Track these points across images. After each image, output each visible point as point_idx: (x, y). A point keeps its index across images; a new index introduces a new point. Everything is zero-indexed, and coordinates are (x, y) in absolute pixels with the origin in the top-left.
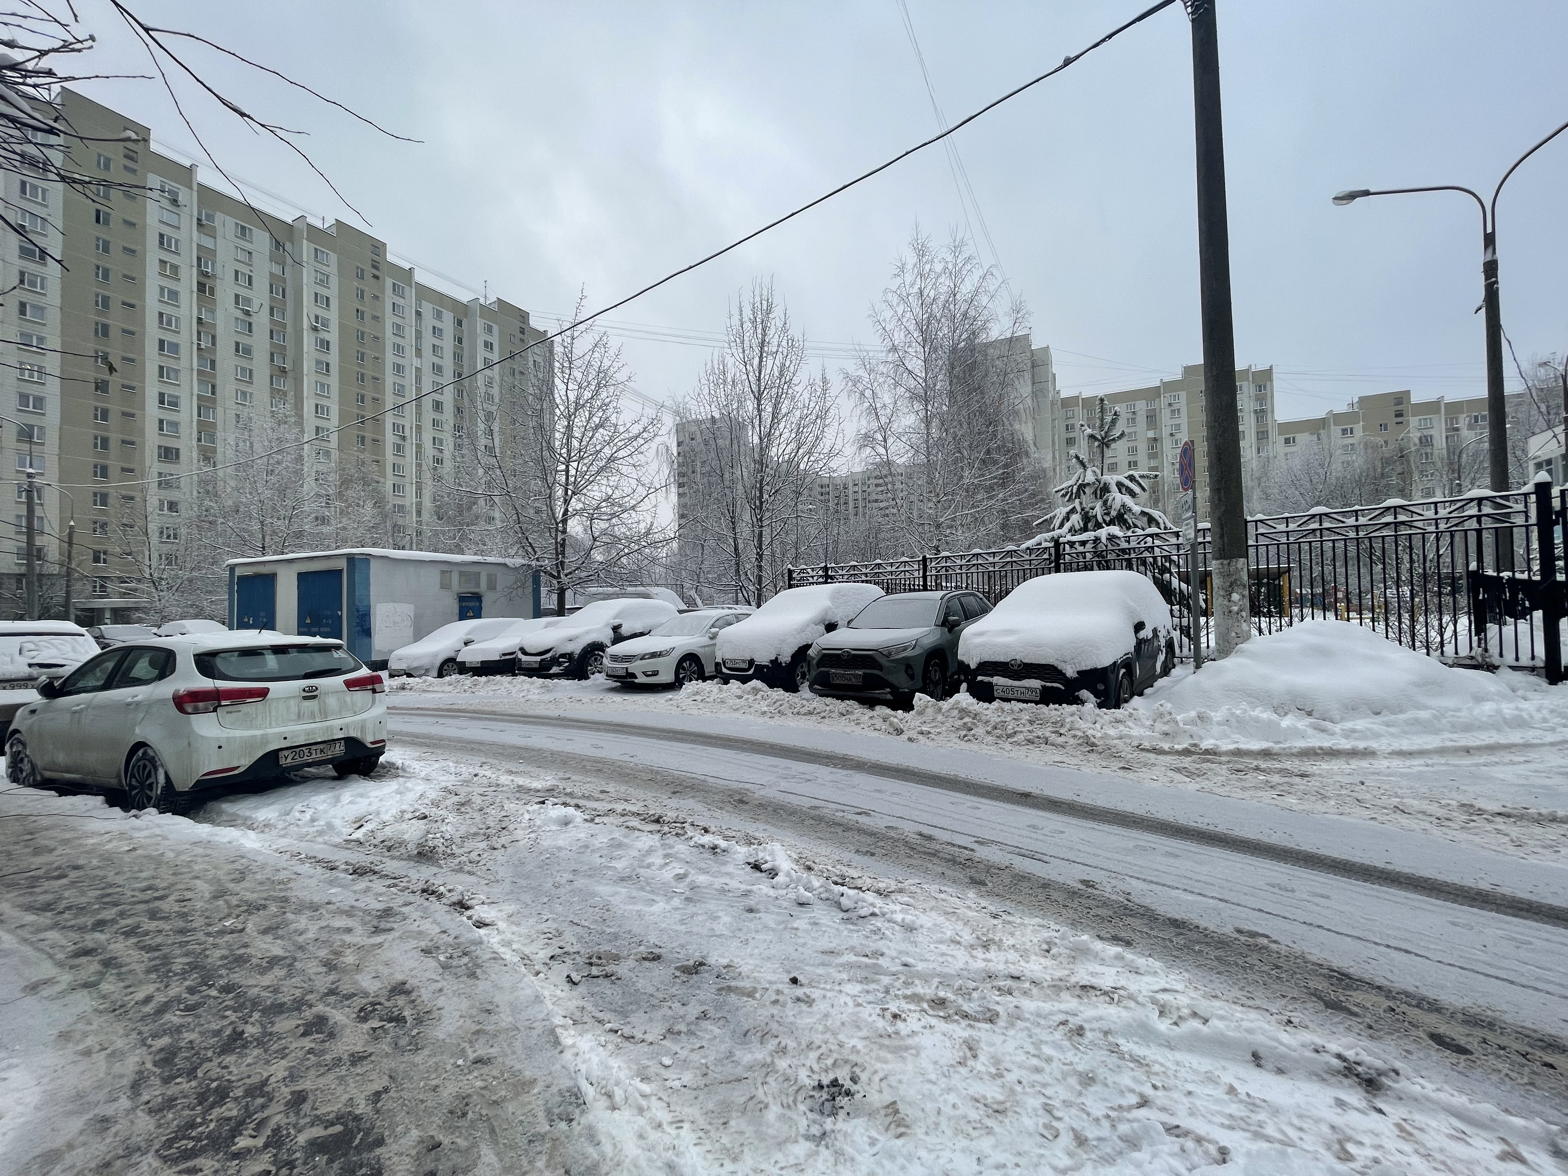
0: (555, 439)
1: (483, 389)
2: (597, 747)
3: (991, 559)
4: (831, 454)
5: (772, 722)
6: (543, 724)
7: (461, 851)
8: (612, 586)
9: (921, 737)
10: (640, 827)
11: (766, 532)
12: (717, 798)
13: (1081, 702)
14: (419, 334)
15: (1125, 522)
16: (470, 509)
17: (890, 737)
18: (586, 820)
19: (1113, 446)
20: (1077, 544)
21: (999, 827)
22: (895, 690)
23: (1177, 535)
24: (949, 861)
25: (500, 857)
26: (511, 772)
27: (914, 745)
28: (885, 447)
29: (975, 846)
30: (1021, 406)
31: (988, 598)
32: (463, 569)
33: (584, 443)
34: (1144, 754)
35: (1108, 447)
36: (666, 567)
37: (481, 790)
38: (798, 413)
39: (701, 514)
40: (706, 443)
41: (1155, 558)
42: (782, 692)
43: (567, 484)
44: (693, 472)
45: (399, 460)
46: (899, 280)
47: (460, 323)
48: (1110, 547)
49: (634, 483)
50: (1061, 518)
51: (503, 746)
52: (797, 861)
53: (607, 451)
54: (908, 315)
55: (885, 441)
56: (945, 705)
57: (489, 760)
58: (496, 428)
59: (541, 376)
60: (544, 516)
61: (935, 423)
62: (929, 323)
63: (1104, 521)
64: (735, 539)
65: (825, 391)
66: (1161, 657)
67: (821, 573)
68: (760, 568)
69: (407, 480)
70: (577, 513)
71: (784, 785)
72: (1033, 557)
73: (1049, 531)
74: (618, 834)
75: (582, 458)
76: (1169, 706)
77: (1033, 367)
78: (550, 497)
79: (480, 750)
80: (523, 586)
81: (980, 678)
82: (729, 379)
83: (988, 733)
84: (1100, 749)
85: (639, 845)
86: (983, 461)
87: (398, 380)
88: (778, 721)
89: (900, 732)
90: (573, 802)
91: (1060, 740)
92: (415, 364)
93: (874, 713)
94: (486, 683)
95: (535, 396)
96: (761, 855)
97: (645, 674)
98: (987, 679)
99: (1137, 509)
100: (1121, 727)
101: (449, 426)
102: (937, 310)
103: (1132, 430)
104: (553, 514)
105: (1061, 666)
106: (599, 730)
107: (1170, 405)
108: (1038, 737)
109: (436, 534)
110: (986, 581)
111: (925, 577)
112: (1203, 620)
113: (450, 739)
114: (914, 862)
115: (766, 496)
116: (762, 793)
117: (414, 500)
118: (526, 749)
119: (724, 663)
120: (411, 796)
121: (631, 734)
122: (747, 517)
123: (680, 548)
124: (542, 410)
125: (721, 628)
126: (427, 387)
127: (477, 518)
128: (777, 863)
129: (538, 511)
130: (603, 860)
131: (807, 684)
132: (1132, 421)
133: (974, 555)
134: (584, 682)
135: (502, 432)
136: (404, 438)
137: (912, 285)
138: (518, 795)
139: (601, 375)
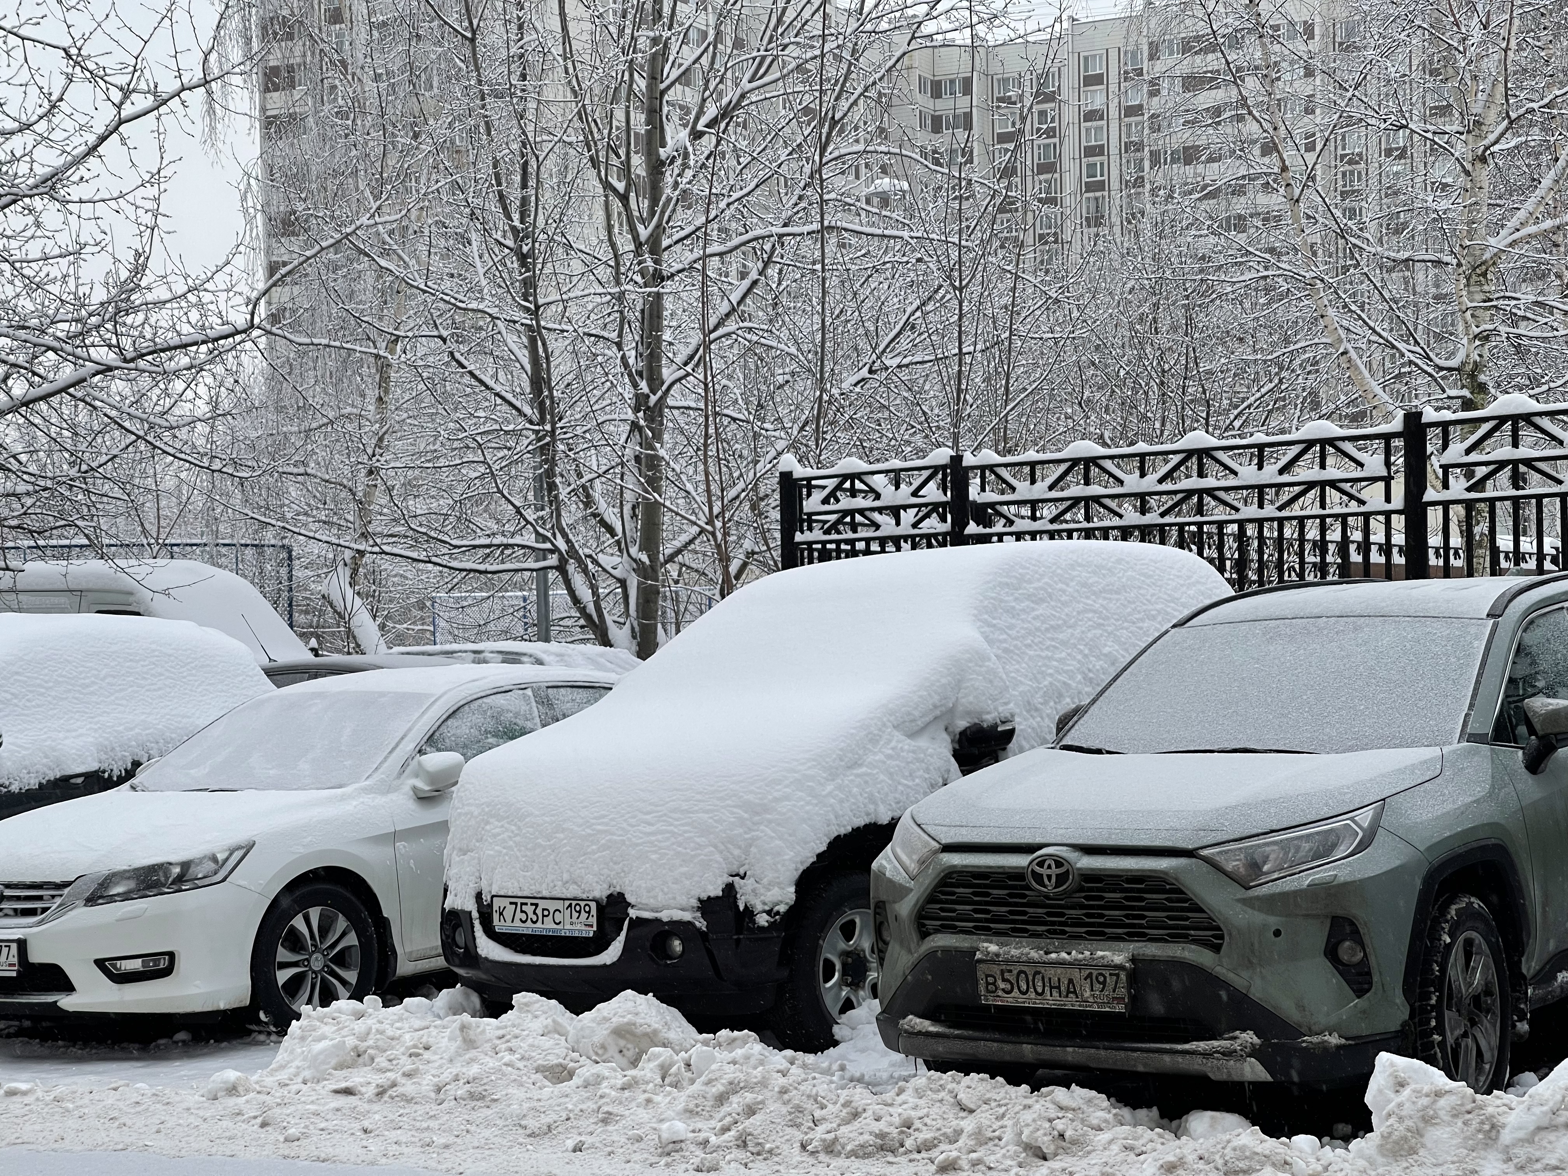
11: (679, 301)
22: (1277, 1035)
39: (372, 218)
42: (756, 1048)
44: (336, 15)
56: (1518, 1109)
64: (534, 337)
67: (932, 492)
68: (650, 467)
93: (1186, 1147)
97: (111, 969)
111: (1415, 512)
119: (486, 911)
125: (471, 749)
131: (870, 1010)
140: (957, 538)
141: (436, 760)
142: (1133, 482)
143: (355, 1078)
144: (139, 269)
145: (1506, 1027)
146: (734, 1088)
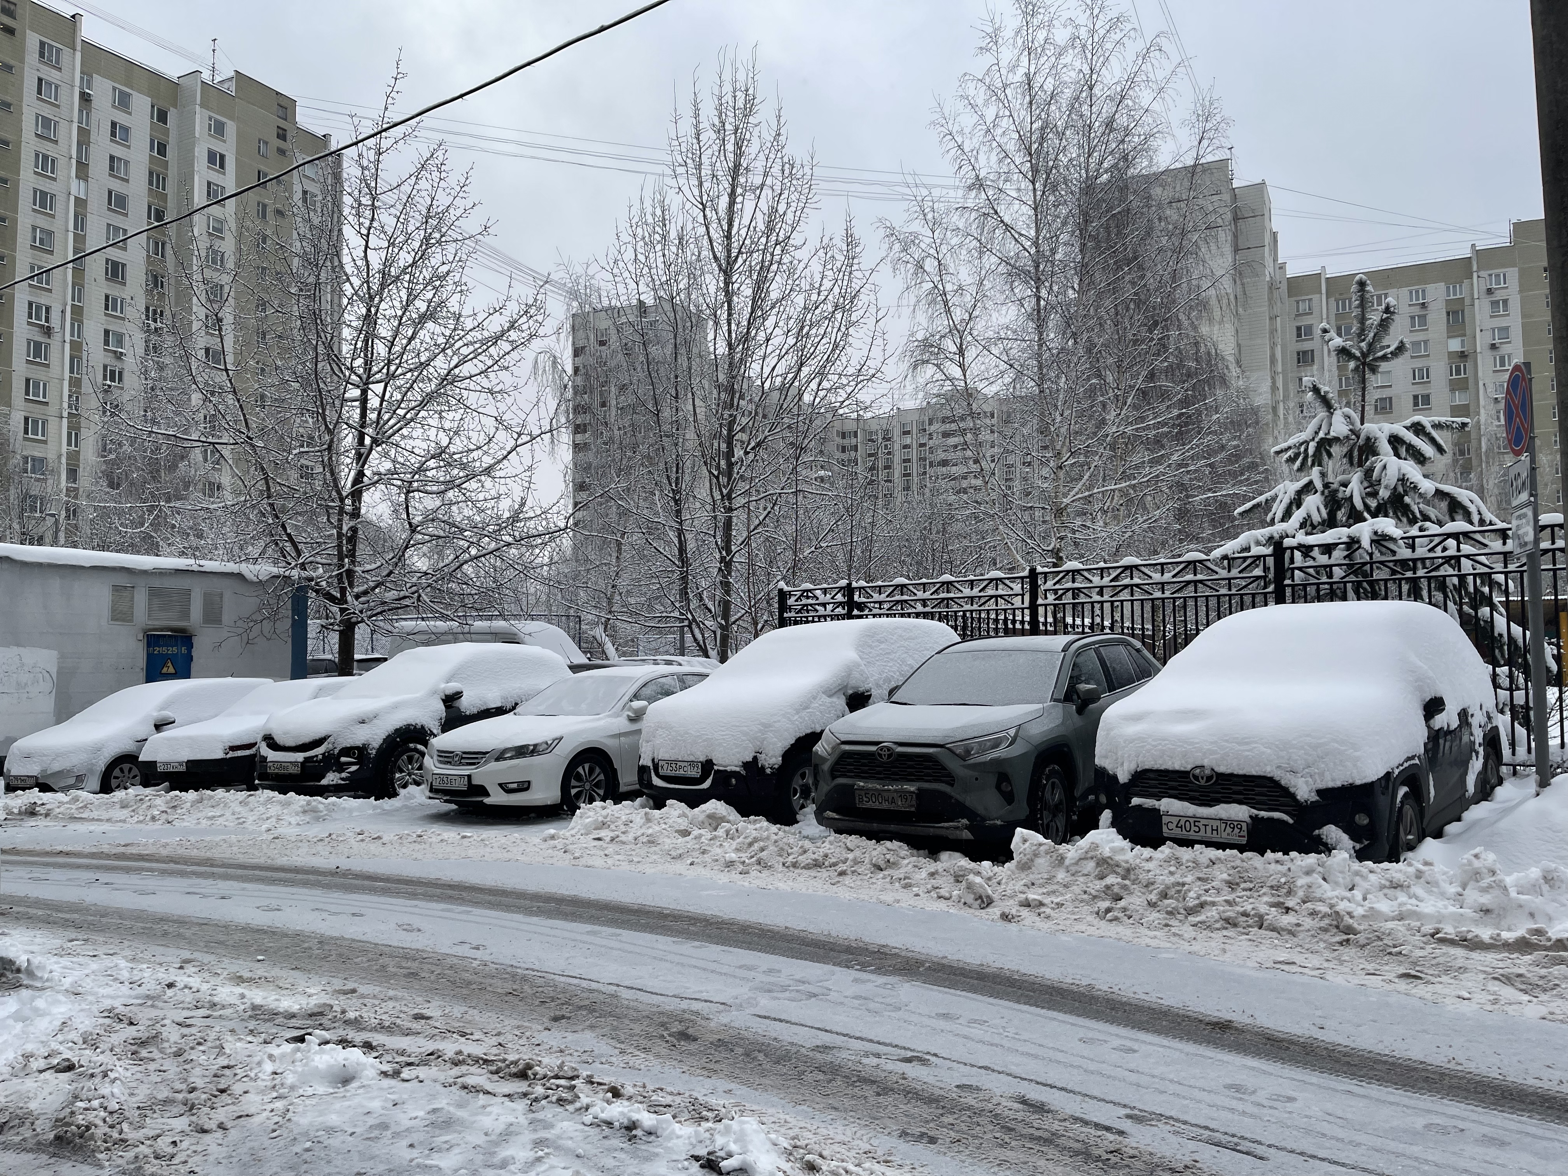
0: (340, 340)
1: (203, 244)
2: (409, 929)
3: (1157, 577)
4: (861, 377)
5: (744, 882)
6: (305, 884)
7: (140, 1134)
8: (444, 617)
9: (1025, 912)
10: (489, 1087)
11: (739, 518)
12: (637, 1028)
13: (1324, 847)
14: (84, 137)
15: (1406, 509)
16: (173, 467)
17: (966, 913)
18: (384, 1074)
19: (1384, 366)
20: (1316, 552)
21: (1172, 1088)
22: (976, 821)
23: (1503, 534)
24: (1077, 1153)
25: (213, 1148)
26: (240, 980)
27: (1013, 927)
28: (962, 366)
29: (1127, 1125)
30: (1212, 292)
31: (1152, 649)
32: (157, 583)
33: (397, 349)
34: (1445, 949)
35: (1374, 370)
36: (546, 581)
37: (180, 1016)
38: (800, 300)
39: (616, 485)
40: (627, 351)
41: (1462, 578)
42: (765, 824)
43: (363, 425)
44: (603, 405)
45: (37, 374)
46: (988, 59)
47: (162, 117)
48: (1377, 556)
49: (490, 423)
50: (1286, 501)
51: (226, 927)
52: (788, 1154)
53: (441, 364)
54: (1005, 123)
55: (961, 352)
56: (1072, 851)
57: (197, 955)
58: (228, 316)
59: (316, 221)
60: (318, 485)
61: (1054, 320)
62: (1042, 139)
63: (1367, 507)
64: (680, 533)
65: (851, 259)
66: (1476, 765)
67: (840, 598)
68: (726, 586)
69: (52, 410)
70: (380, 478)
71: (765, 1004)
72: (1235, 572)
73: (1264, 524)
74: (446, 1101)
75: (391, 376)
76: (1490, 858)
77: (1236, 219)
78: (329, 448)
79: (179, 935)
80: (274, 617)
81: (1135, 801)
82: (673, 235)
83: (1152, 905)
84: (1361, 938)
85: (486, 1122)
86: (1144, 393)
87: (42, 222)
88: (757, 879)
89: (985, 902)
90: (359, 1037)
91: (1287, 920)
92: (74, 191)
93: (939, 866)
94: (194, 803)
95: (304, 257)
96: (720, 1141)
97: (505, 787)
98: (1149, 803)
99: (1427, 486)
100: (1402, 897)
101: (135, 311)
102: (1058, 115)
103: (1420, 337)
104: (336, 481)
105: (1286, 779)
106: (414, 896)
107: (1490, 291)
108: (1245, 914)
109: (104, 514)
110: (1148, 615)
111: (1033, 608)
112: (1552, 693)
113: (120, 914)
114: (1009, 1155)
115: (738, 453)
116: (724, 1019)
117: (65, 448)
118: (272, 933)
119: (656, 766)
120: (44, 1025)
121: (477, 904)
122: (703, 491)
123: (575, 548)
124: (317, 284)
125: (651, 700)
126: (95, 238)
127: (187, 486)
128: (750, 1158)
129: (306, 474)
130: (415, 1153)
131: (811, 808)
132: (1420, 320)
133: (1126, 568)
134: (386, 803)
135: (238, 323)
136: (48, 331)
137: (1013, 69)
138: (252, 1025)
139: (433, 222)
140: (849, 616)
141: (637, 704)
142: (920, 595)
143: (602, 833)
144: (523, 504)
145: (1068, 818)
146: (756, 840)
